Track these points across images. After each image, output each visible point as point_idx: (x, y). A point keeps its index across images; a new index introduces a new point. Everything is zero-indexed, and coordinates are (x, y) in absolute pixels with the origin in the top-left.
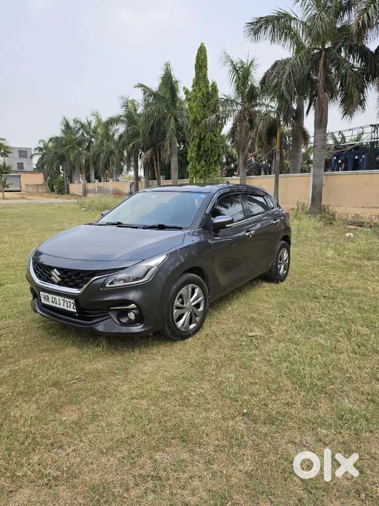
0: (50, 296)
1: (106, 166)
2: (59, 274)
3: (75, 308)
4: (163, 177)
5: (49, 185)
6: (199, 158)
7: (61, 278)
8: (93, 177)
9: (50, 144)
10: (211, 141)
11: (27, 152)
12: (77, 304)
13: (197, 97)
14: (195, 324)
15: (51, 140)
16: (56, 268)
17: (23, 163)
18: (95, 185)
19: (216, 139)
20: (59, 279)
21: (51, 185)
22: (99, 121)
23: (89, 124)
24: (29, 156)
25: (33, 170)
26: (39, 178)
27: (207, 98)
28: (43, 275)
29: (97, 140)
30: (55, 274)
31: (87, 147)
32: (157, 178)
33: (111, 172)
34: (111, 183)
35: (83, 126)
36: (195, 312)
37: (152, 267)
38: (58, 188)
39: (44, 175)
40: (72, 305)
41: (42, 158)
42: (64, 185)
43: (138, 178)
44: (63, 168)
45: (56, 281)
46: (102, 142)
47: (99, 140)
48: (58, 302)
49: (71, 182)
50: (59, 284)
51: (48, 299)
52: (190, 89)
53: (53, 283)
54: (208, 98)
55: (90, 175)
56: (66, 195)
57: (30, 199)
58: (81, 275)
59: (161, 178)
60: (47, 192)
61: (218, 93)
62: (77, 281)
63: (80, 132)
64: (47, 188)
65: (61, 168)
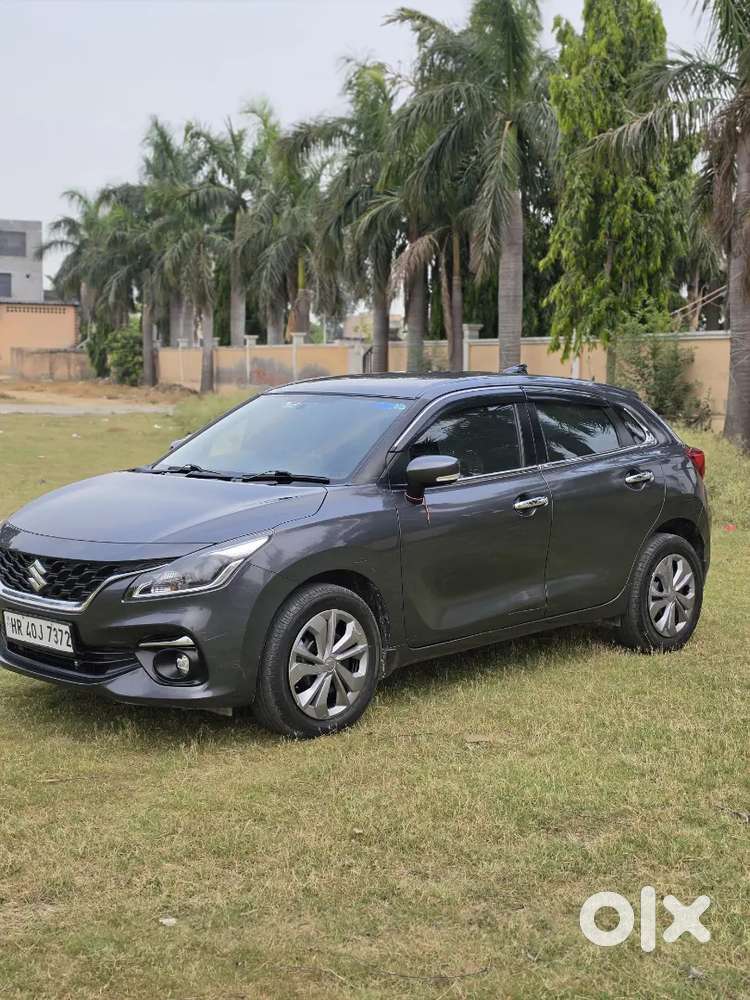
0: (25, 621)
1: (285, 289)
2: (45, 571)
3: (70, 643)
4: (470, 329)
5: (92, 353)
6: (591, 262)
7: (48, 580)
8: (239, 325)
9: (105, 211)
10: (635, 205)
11: (23, 234)
12: (75, 634)
13: (588, 57)
14: (344, 708)
15: (105, 196)
16: (40, 558)
17: (9, 275)
18: (244, 353)
19: (652, 198)
20: (44, 582)
21: (97, 352)
22: (269, 131)
23: (237, 141)
24: (31, 249)
25: (41, 299)
26: (61, 329)
27: (623, 57)
28: (14, 576)
29: (259, 196)
30: (37, 570)
31: (225, 222)
32: (449, 332)
33: (302, 307)
34: (298, 348)
35: (214, 148)
36: (345, 677)
37: (231, 560)
38: (119, 364)
39: (80, 314)
40: (66, 637)
41: (73, 260)
42: (141, 354)
43: (386, 333)
44: (141, 294)
45: (37, 587)
46: (275, 204)
47: (264, 198)
48: (39, 633)
49: (167, 343)
50: (44, 593)
51: (19, 627)
52: (579, 26)
53: (31, 590)
54: (627, 57)
55: (229, 318)
56: (146, 389)
57: (23, 401)
58: (87, 571)
59: (466, 333)
60: (84, 377)
61: (663, 40)
62: (78, 585)
63: (206, 169)
64: (83, 364)
65: (136, 293)
